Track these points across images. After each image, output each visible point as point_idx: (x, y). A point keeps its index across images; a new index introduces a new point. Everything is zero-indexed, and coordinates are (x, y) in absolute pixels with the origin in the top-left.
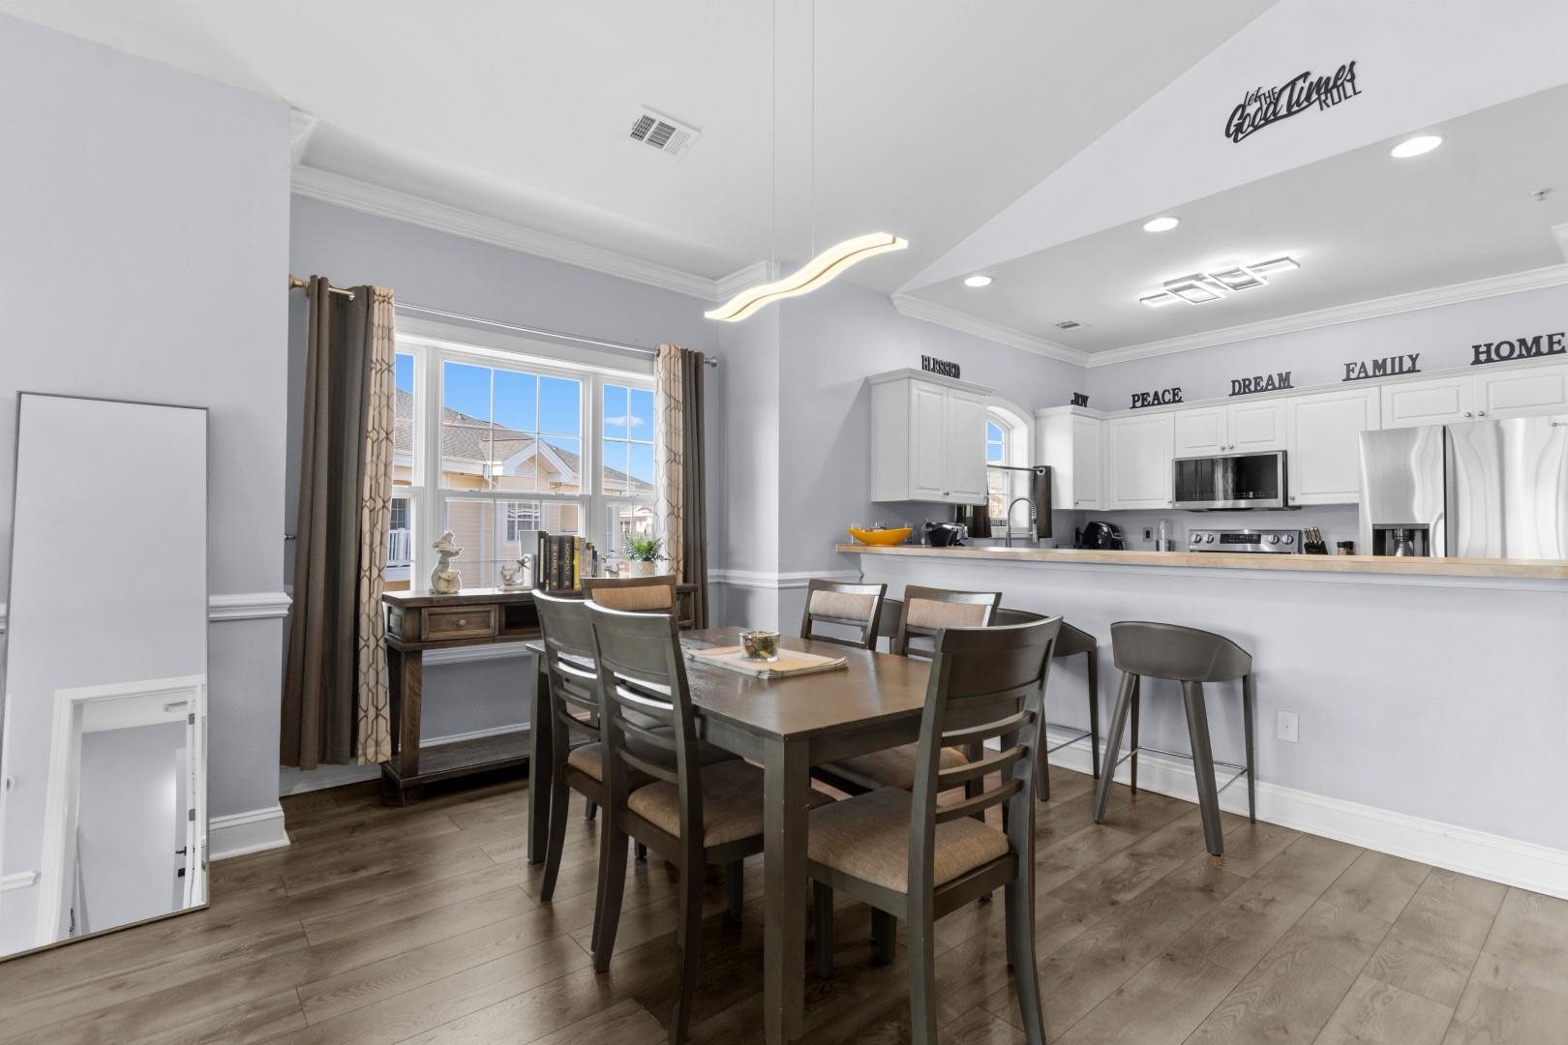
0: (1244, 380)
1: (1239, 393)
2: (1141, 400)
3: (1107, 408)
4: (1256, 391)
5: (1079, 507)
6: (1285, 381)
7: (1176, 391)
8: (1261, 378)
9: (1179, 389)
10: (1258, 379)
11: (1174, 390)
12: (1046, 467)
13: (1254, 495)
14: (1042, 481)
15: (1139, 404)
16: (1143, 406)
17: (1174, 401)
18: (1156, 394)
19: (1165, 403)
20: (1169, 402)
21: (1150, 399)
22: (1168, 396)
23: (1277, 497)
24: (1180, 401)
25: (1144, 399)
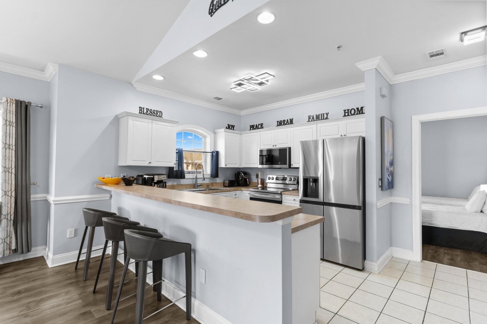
0: (280, 121)
1: (279, 126)
2: (252, 127)
3: (242, 130)
4: (284, 125)
5: (227, 167)
6: (291, 122)
7: (262, 125)
8: (285, 120)
9: (263, 124)
10: (284, 121)
11: (261, 124)
12: (216, 151)
13: (280, 163)
14: (216, 156)
15: (252, 129)
16: (253, 129)
17: (261, 128)
18: (256, 125)
19: (259, 129)
20: (260, 128)
21: (255, 127)
22: (260, 126)
23: (287, 164)
24: (263, 128)
25: (253, 128)
